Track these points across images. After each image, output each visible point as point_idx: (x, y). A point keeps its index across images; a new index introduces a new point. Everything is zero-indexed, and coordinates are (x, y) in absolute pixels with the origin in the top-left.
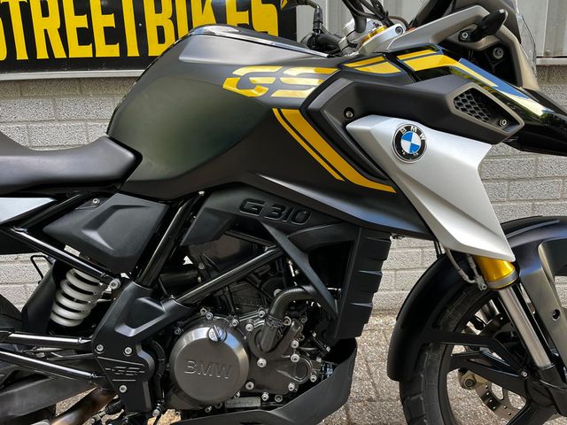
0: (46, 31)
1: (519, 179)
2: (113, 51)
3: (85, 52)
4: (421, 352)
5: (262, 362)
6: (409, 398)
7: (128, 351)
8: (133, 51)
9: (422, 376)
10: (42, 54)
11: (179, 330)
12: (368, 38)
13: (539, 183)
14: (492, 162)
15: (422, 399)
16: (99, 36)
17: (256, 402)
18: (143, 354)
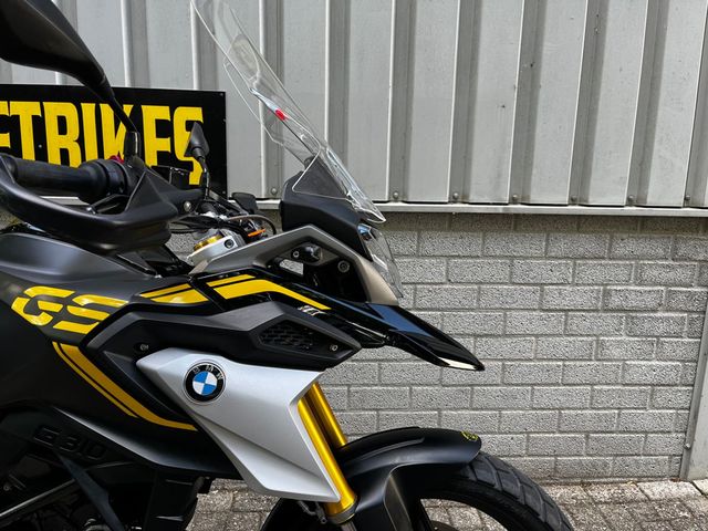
1: (486, 336)
12: (199, 248)
13: (509, 340)
14: (455, 316)
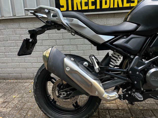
0: (77, 3)
2: (93, 7)
3: (86, 8)
7: (138, 73)
8: (98, 7)
10: (75, 9)
11: (146, 69)
16: (90, 4)
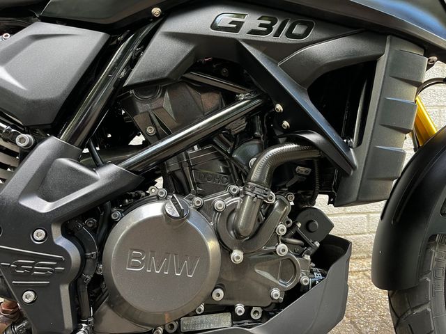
4: (427, 248)
5: (237, 255)
6: (410, 312)
7: (39, 235)
9: (428, 280)
11: (118, 214)
15: (429, 310)
17: (224, 321)
18: (62, 242)
